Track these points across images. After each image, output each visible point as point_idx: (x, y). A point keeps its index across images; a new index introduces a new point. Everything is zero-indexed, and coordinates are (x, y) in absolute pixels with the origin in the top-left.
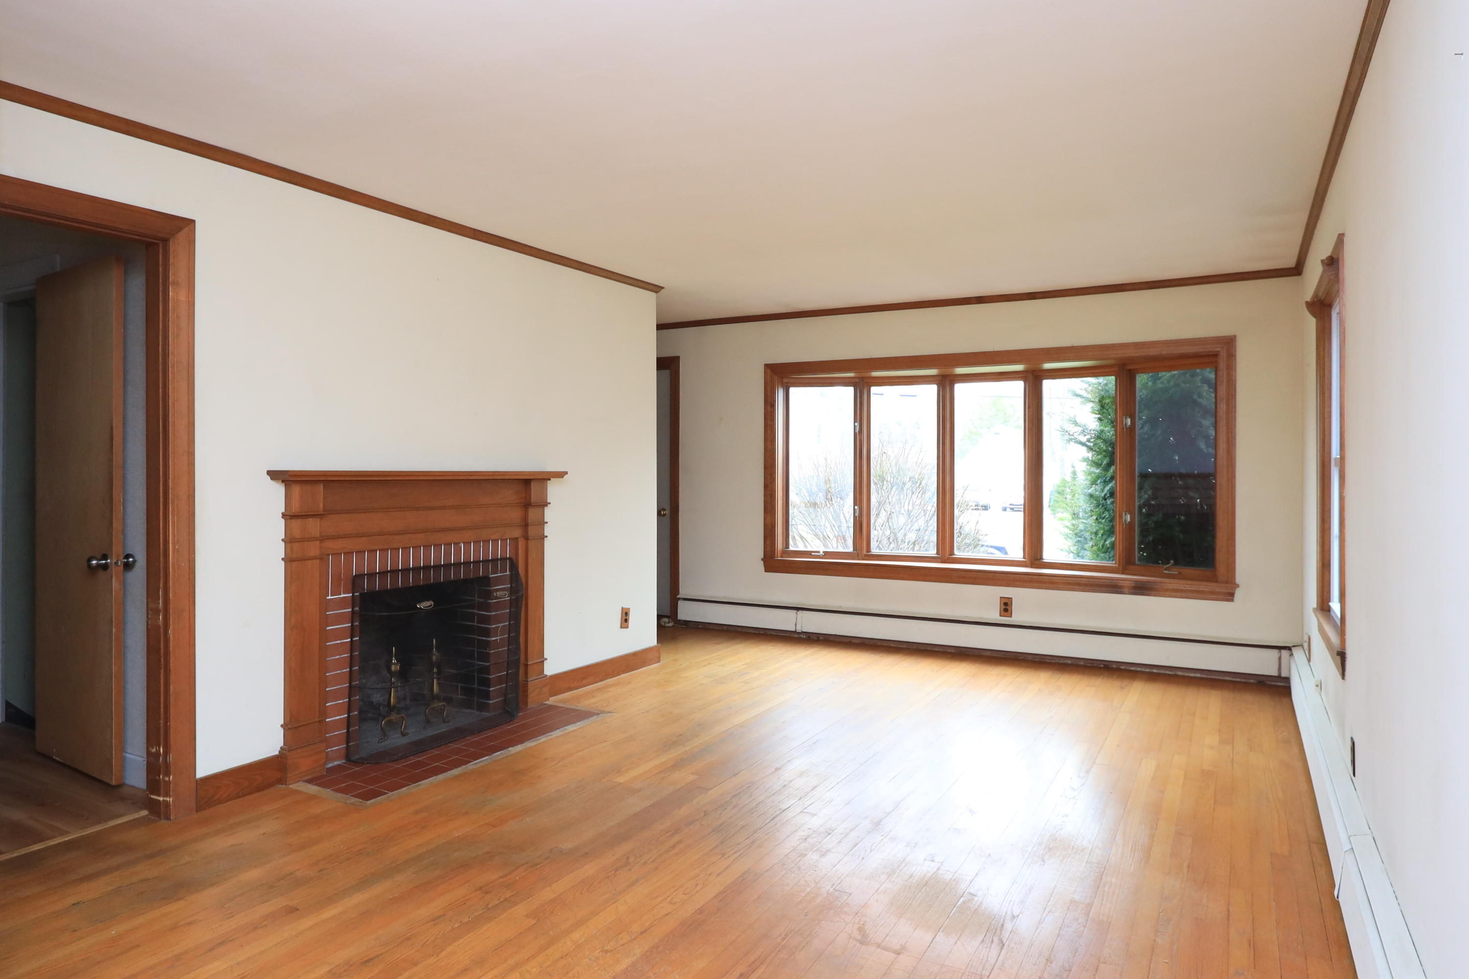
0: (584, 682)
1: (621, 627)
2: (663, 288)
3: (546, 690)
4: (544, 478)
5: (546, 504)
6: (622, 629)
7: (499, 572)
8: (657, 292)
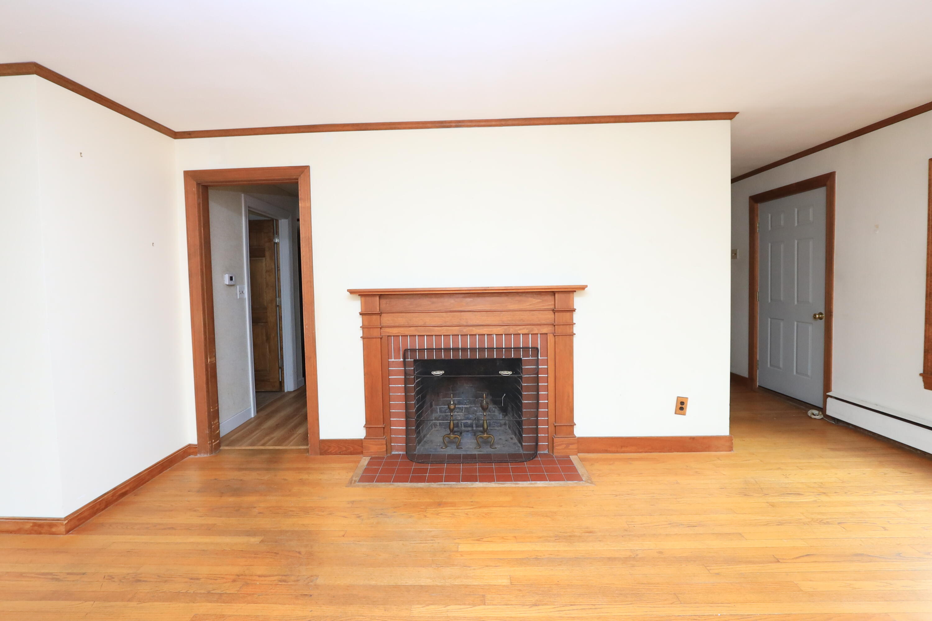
0: (623, 449)
1: (676, 413)
2: (737, 113)
3: (574, 446)
4: (570, 291)
5: (574, 310)
6: (676, 415)
7: (530, 357)
8: (731, 119)
